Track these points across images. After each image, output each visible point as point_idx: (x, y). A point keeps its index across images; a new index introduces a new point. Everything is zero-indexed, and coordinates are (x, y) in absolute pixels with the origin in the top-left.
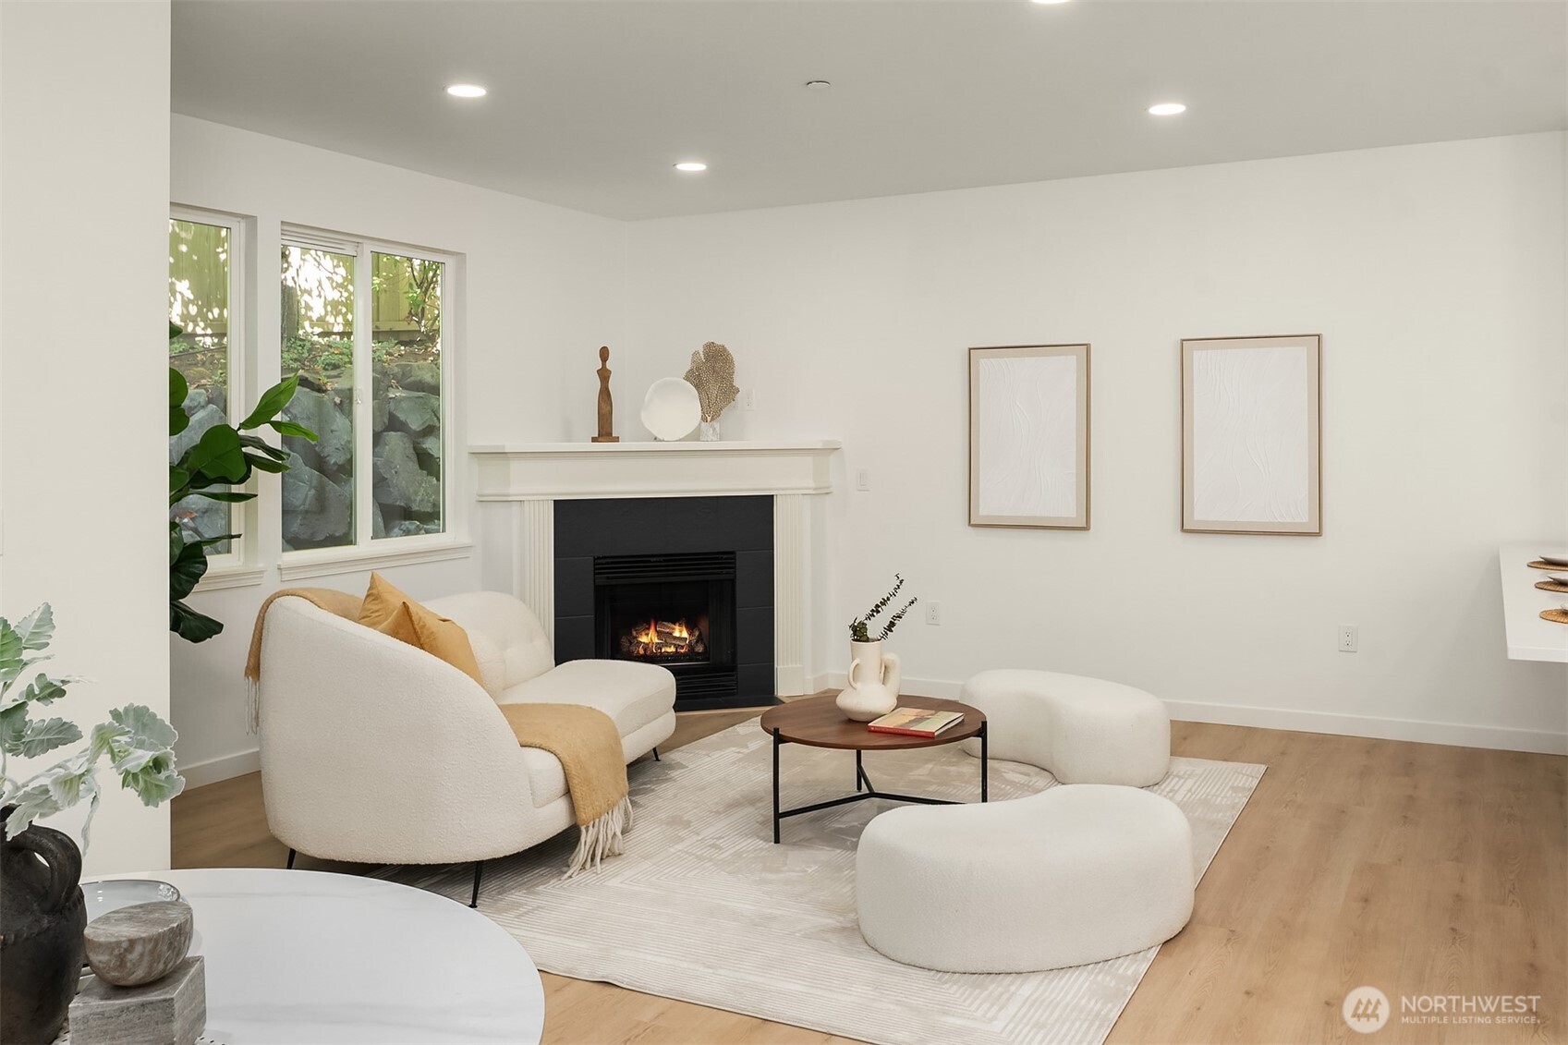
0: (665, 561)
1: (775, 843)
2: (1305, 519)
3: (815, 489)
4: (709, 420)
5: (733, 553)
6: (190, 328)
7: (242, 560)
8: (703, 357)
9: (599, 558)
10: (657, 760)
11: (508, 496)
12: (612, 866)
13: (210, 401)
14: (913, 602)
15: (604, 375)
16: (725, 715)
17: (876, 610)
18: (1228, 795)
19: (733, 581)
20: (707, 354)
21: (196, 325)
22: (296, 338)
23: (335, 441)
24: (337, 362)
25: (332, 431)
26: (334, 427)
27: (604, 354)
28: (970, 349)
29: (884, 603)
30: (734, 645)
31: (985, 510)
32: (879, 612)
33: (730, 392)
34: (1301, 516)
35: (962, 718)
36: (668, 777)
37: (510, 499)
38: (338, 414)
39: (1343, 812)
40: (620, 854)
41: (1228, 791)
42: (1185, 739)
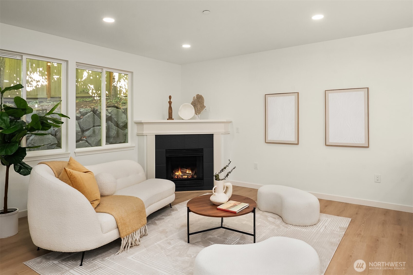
0: (186, 151)
1: (188, 243)
2: (364, 142)
3: (224, 132)
4: (198, 114)
5: (203, 149)
6: (93, 96)
7: (65, 150)
8: (196, 98)
9: (167, 150)
10: (171, 207)
11: (143, 134)
12: (135, 249)
13: (92, 111)
14: (234, 168)
15: (170, 103)
16: (198, 193)
17: (222, 170)
18: (338, 231)
19: (203, 156)
20: (197, 97)
21: (94, 95)
22: (117, 97)
23: (122, 120)
24: (125, 102)
25: (121, 118)
26: (122, 117)
27: (170, 97)
28: (265, 95)
29: (225, 168)
30: (203, 173)
31: (270, 139)
32: (223, 171)
33: (203, 107)
34: (362, 141)
35: (249, 205)
36: (171, 214)
37: (144, 134)
38: (123, 114)
39: (378, 240)
40: (139, 245)
41: (338, 229)
42: (326, 206)
